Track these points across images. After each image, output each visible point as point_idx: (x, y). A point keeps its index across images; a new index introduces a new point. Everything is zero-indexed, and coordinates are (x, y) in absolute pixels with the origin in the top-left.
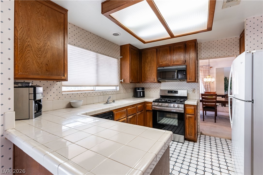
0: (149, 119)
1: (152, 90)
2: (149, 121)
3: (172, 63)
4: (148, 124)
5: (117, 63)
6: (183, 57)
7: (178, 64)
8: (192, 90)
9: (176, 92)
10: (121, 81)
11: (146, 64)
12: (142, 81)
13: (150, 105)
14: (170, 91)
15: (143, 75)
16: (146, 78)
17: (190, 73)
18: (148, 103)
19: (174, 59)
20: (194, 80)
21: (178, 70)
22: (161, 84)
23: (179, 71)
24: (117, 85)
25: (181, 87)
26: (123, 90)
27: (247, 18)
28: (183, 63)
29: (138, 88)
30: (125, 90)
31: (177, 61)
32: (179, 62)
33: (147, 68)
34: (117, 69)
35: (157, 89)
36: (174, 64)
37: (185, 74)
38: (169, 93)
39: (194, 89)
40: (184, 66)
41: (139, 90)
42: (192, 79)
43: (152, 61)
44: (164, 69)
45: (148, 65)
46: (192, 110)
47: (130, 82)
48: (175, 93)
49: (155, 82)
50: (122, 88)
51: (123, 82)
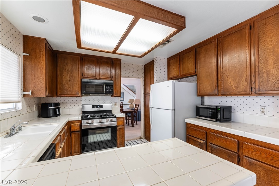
0: (74, 143)
1: (68, 105)
2: (74, 145)
3: (99, 76)
4: (74, 148)
5: (17, 62)
6: (110, 72)
7: (106, 79)
8: (114, 103)
9: (101, 106)
10: (26, 93)
11: (65, 72)
12: (58, 94)
13: (77, 125)
14: (95, 106)
15: (58, 87)
16: (65, 90)
17: (116, 89)
18: (72, 122)
19: (102, 73)
20: (119, 95)
21: (106, 84)
22: (82, 98)
23: (108, 85)
24: (17, 100)
25: (107, 101)
26: (26, 108)
27: (157, 57)
28: (111, 78)
29: (49, 103)
30: (29, 108)
31: (105, 75)
32: (106, 76)
33: (66, 78)
34: (18, 73)
35: (76, 105)
36: (102, 78)
37: (112, 88)
38: (94, 108)
39: (116, 103)
40: (112, 82)
41: (52, 106)
42: (118, 94)
43: (74, 70)
44: (90, 81)
45: (68, 74)
46: (122, 121)
47: (46, 96)
48: (100, 108)
49: (78, 95)
50: (25, 106)
51: (30, 95)
